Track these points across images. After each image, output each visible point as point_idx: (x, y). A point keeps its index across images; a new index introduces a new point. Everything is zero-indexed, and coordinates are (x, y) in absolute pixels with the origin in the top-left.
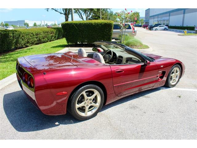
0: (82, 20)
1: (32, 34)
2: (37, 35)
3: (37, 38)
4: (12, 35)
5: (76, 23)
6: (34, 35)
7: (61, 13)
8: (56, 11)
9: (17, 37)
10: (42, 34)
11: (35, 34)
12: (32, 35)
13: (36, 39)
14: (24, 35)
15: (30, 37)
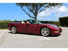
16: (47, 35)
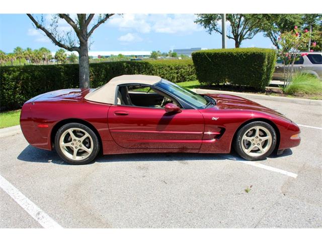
0: (275, 48)
1: (169, 67)
2: (177, 68)
3: (177, 73)
5: (210, 52)
6: (171, 69)
7: (229, 37)
9: (144, 70)
10: (186, 68)
11: (173, 68)
12: (168, 69)
13: (176, 75)
14: (155, 68)
15: (166, 72)
16: (264, 151)
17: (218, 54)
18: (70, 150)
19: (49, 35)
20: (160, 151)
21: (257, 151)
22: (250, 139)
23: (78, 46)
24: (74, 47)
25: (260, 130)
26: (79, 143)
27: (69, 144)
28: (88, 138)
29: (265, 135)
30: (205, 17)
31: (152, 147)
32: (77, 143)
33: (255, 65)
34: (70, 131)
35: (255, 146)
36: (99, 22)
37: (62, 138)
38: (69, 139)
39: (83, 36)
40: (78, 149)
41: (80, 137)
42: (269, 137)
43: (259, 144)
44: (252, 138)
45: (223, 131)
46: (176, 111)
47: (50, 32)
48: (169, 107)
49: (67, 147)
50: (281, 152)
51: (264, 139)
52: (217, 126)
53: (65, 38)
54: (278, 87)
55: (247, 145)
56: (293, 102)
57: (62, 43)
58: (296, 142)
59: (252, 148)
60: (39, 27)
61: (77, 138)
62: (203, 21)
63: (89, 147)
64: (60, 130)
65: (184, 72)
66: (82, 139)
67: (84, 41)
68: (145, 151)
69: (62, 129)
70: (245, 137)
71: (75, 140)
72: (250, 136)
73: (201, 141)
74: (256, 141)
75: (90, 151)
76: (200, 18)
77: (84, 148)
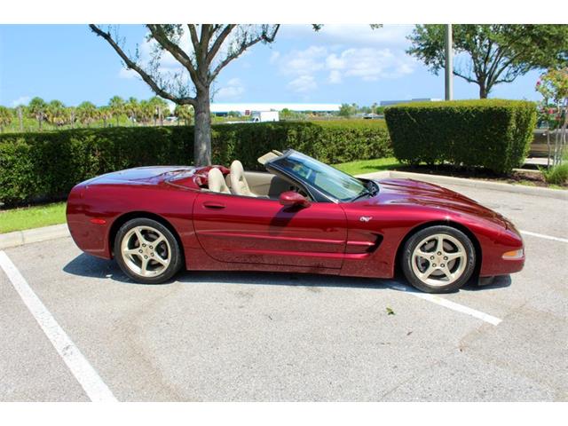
4: (294, 132)
5: (414, 107)
7: (469, 80)
8: (456, 74)
9: (308, 137)
13: (365, 147)
16: (454, 277)
17: (428, 110)
18: (137, 261)
19: (147, 78)
20: (278, 269)
21: (441, 277)
22: (427, 256)
23: (193, 95)
24: (186, 99)
25: (445, 240)
26: (151, 251)
27: (135, 251)
28: (163, 242)
29: (455, 249)
30: (426, 44)
31: (266, 262)
32: (147, 250)
33: (492, 130)
34: (137, 230)
35: (437, 268)
36: (228, 57)
37: (126, 242)
38: (136, 244)
39: (201, 80)
40: (149, 259)
41: (152, 240)
42: (462, 253)
43: (443, 265)
44: (431, 254)
45: (379, 240)
46: (298, 206)
47: (149, 73)
48: (288, 198)
49: (134, 255)
50: (488, 281)
51: (452, 256)
52: (368, 232)
53: (171, 83)
54: (537, 169)
55: (423, 265)
56: (559, 197)
57: (168, 91)
58: (517, 265)
59: (431, 270)
60: (131, 65)
61: (147, 243)
62: (422, 51)
63: (165, 258)
64: (122, 229)
65: (382, 142)
66: (155, 244)
67: (203, 88)
68: (256, 269)
69: (125, 227)
70: (418, 252)
71: (144, 245)
72: (429, 251)
73: (342, 256)
74: (439, 260)
75: (166, 263)
76: (417, 46)
77: (158, 258)
